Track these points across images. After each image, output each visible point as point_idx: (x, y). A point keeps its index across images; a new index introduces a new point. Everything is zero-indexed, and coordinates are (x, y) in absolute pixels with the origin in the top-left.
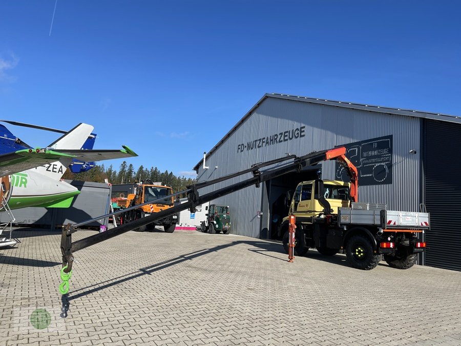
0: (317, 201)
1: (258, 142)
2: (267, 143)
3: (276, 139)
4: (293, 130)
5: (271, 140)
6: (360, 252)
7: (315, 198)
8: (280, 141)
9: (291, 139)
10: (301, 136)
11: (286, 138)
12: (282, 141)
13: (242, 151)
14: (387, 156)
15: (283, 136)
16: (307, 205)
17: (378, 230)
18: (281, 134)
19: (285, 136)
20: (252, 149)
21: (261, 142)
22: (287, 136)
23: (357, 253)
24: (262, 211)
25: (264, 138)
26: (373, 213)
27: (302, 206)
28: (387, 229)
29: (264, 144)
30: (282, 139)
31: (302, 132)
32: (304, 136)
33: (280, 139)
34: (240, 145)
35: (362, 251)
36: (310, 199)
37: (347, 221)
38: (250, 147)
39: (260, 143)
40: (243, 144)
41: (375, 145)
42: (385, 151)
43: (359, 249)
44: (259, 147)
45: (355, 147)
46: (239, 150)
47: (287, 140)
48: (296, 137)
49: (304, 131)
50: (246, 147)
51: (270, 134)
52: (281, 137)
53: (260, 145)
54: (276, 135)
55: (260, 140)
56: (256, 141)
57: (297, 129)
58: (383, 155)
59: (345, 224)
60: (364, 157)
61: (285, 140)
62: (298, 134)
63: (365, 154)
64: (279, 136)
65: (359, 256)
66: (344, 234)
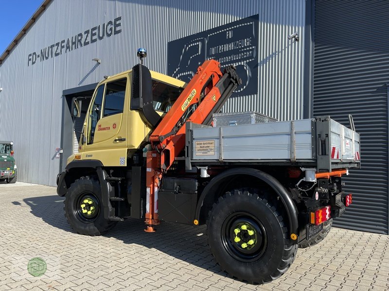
0: (136, 115)
1: (55, 47)
2: (68, 47)
3: (80, 41)
4: (104, 25)
5: (73, 43)
6: (244, 236)
7: (133, 108)
8: (86, 44)
9: (101, 38)
10: (116, 32)
11: (94, 38)
12: (88, 43)
13: (33, 63)
14: (250, 50)
15: (90, 35)
16: (115, 126)
17: (303, 174)
18: (87, 32)
19: (93, 35)
20: (47, 58)
21: (59, 47)
22: (95, 34)
23: (237, 240)
24: (62, 147)
25: (63, 42)
26: (288, 130)
27: (104, 129)
28: (333, 170)
29: (64, 50)
30: (89, 39)
31: (116, 26)
32: (119, 31)
33: (86, 39)
34: (30, 55)
35: (251, 233)
36: (121, 111)
37: (211, 155)
38: (44, 56)
39: (57, 49)
40: (35, 53)
41: (230, 35)
42: (246, 42)
43: (244, 227)
44: (57, 55)
45: (198, 41)
46: (31, 62)
47: (95, 40)
48: (109, 35)
49: (119, 25)
50: (38, 56)
51: (70, 35)
52: (87, 36)
53: (59, 51)
54: (80, 35)
55: (57, 44)
56: (52, 46)
57: (110, 23)
58: (242, 48)
59: (203, 164)
60: (212, 56)
61: (93, 41)
62: (111, 29)
63: (213, 51)
64: (84, 36)
65: (244, 246)
66: (201, 189)
